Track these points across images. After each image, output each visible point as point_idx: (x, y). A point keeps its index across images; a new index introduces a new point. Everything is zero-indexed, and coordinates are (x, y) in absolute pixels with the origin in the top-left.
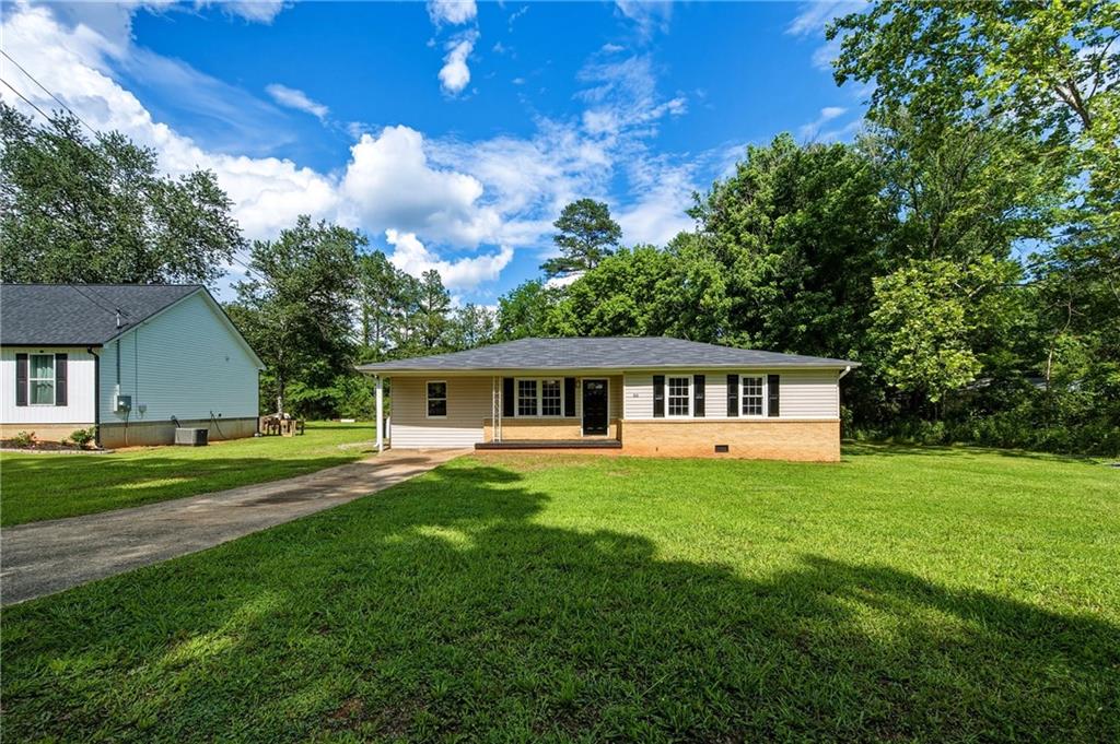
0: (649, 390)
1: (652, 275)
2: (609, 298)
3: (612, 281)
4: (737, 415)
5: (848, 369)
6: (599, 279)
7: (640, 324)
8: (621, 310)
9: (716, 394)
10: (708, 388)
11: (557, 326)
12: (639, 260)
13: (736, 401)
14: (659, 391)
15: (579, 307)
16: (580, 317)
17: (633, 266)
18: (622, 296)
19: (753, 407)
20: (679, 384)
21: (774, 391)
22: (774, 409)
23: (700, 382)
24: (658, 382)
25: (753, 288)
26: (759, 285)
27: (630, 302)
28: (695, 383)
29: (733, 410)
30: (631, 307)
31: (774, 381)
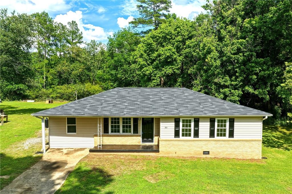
0: (173, 124)
1: (185, 36)
2: (163, 46)
3: (165, 38)
4: (214, 137)
5: (266, 117)
6: (158, 36)
7: (178, 61)
8: (168, 54)
9: (204, 127)
10: (200, 124)
11: (136, 60)
12: (179, 27)
13: (214, 130)
14: (177, 125)
15: (148, 50)
16: (148, 55)
17: (175, 30)
18: (170, 47)
19: (222, 134)
20: (187, 122)
21: (232, 126)
22: (231, 135)
23: (197, 121)
24: (177, 121)
25: (231, 56)
26: (234, 54)
27: (174, 50)
28: (194, 122)
29: (212, 134)
30: (173, 53)
31: (232, 121)
